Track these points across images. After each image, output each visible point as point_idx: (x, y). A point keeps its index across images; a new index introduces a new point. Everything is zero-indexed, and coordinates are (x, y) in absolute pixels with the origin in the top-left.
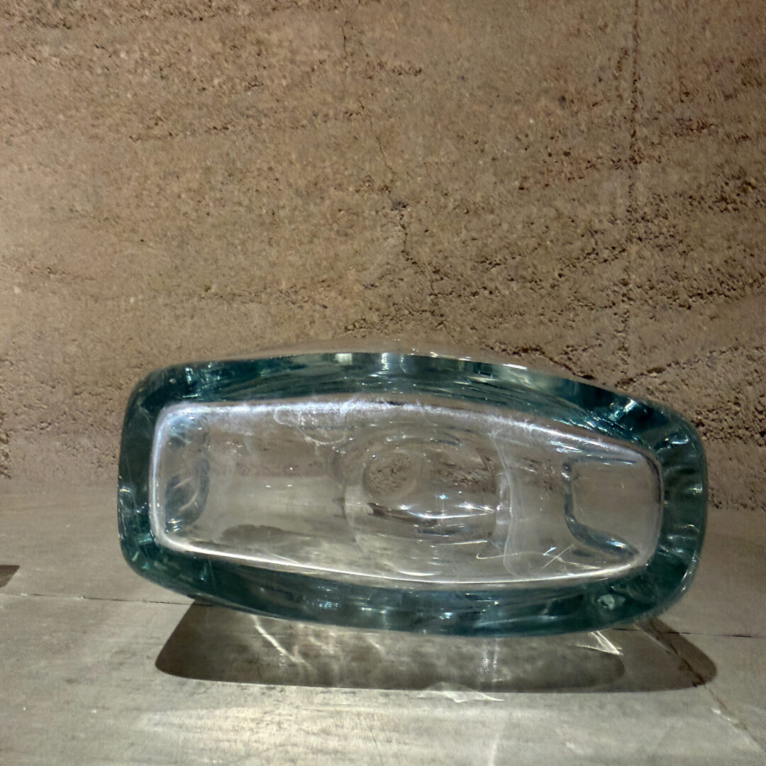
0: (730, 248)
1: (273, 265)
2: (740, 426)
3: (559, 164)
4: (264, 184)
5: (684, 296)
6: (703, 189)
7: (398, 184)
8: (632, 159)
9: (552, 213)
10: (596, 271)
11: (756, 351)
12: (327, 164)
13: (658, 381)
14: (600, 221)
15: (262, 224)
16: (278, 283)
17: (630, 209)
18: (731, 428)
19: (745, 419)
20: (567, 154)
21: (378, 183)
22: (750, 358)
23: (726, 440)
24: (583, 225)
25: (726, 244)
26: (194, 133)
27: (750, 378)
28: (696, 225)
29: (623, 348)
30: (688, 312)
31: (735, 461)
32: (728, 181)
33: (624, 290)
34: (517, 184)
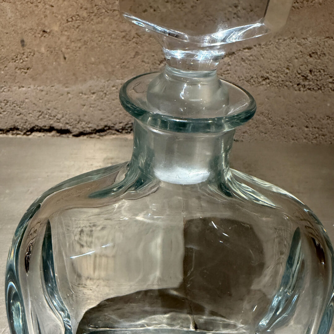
2: (288, 80)
11: (303, 40)
13: (248, 54)
18: (283, 81)
19: (291, 77)
22: (299, 44)
23: (279, 87)
27: (297, 55)
31: (282, 98)
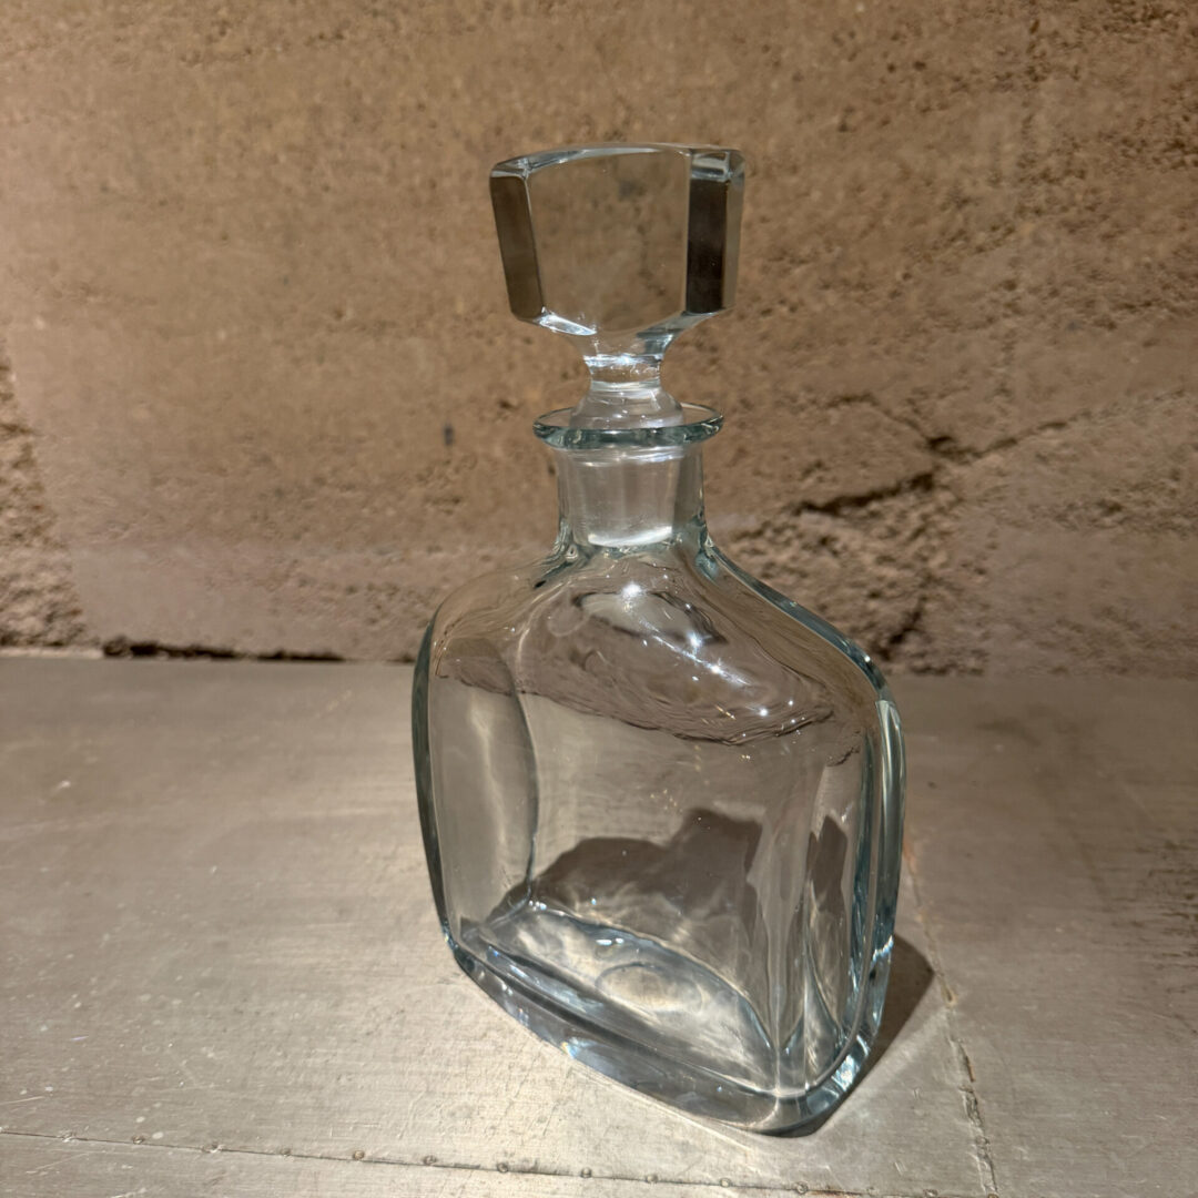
0: (1183, 229)
1: (440, 273)
2: (1176, 511)
3: (905, 86)
4: (413, 134)
5: (1104, 308)
6: (1146, 128)
7: (637, 126)
8: (1031, 71)
9: (894, 171)
10: (964, 267)
12: (515, 94)
13: (1055, 443)
14: (975, 183)
15: (416, 204)
16: (451, 302)
17: (1023, 162)
19: (1185, 501)
20: (920, 65)
21: (602, 128)
23: (1153, 534)
24: (945, 189)
25: (1177, 223)
26: (287, 46)
28: (1131, 190)
29: (1003, 391)
30: (1108, 335)
32: (1187, 114)
33: (1009, 296)
34: (836, 120)
